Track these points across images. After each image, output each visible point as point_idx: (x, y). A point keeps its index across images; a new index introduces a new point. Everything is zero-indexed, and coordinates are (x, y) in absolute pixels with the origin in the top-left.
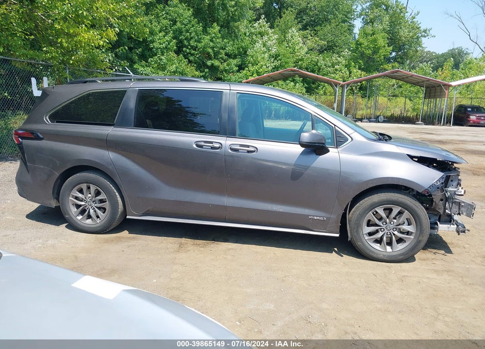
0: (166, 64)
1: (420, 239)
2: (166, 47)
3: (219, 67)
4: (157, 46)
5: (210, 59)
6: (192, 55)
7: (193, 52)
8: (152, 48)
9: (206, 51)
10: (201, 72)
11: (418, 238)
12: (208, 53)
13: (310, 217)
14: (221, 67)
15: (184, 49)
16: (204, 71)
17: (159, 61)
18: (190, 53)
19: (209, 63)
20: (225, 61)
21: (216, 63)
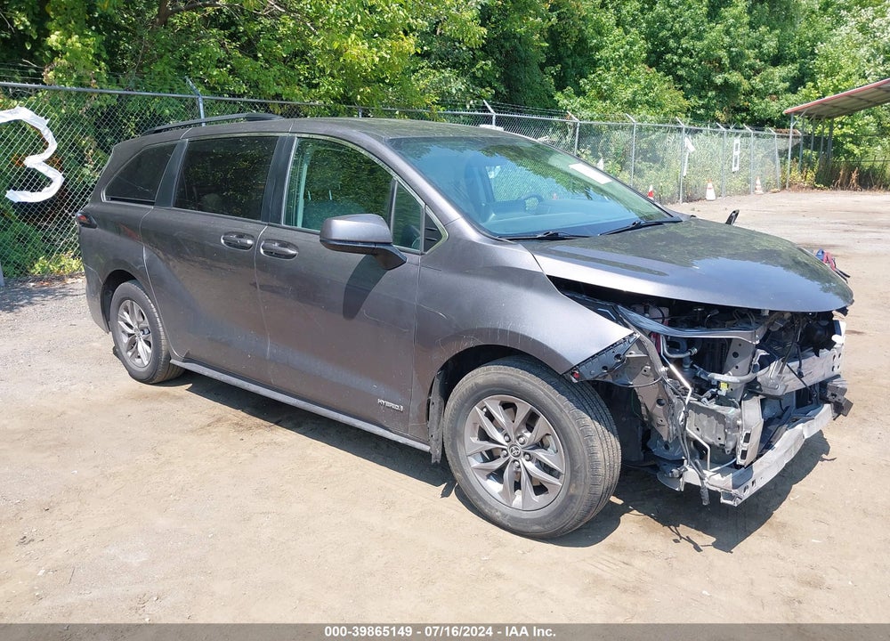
0: (611, 89)
1: (572, 491)
2: (626, 56)
3: (739, 84)
4: (607, 55)
5: (722, 69)
6: (684, 66)
7: (685, 59)
8: (599, 60)
9: (712, 55)
10: (700, 97)
11: (568, 490)
12: (719, 60)
13: (380, 401)
14: (746, 85)
15: (668, 56)
16: (706, 96)
17: (599, 83)
18: (680, 63)
19: (719, 80)
20: (757, 72)
21: (735, 77)
